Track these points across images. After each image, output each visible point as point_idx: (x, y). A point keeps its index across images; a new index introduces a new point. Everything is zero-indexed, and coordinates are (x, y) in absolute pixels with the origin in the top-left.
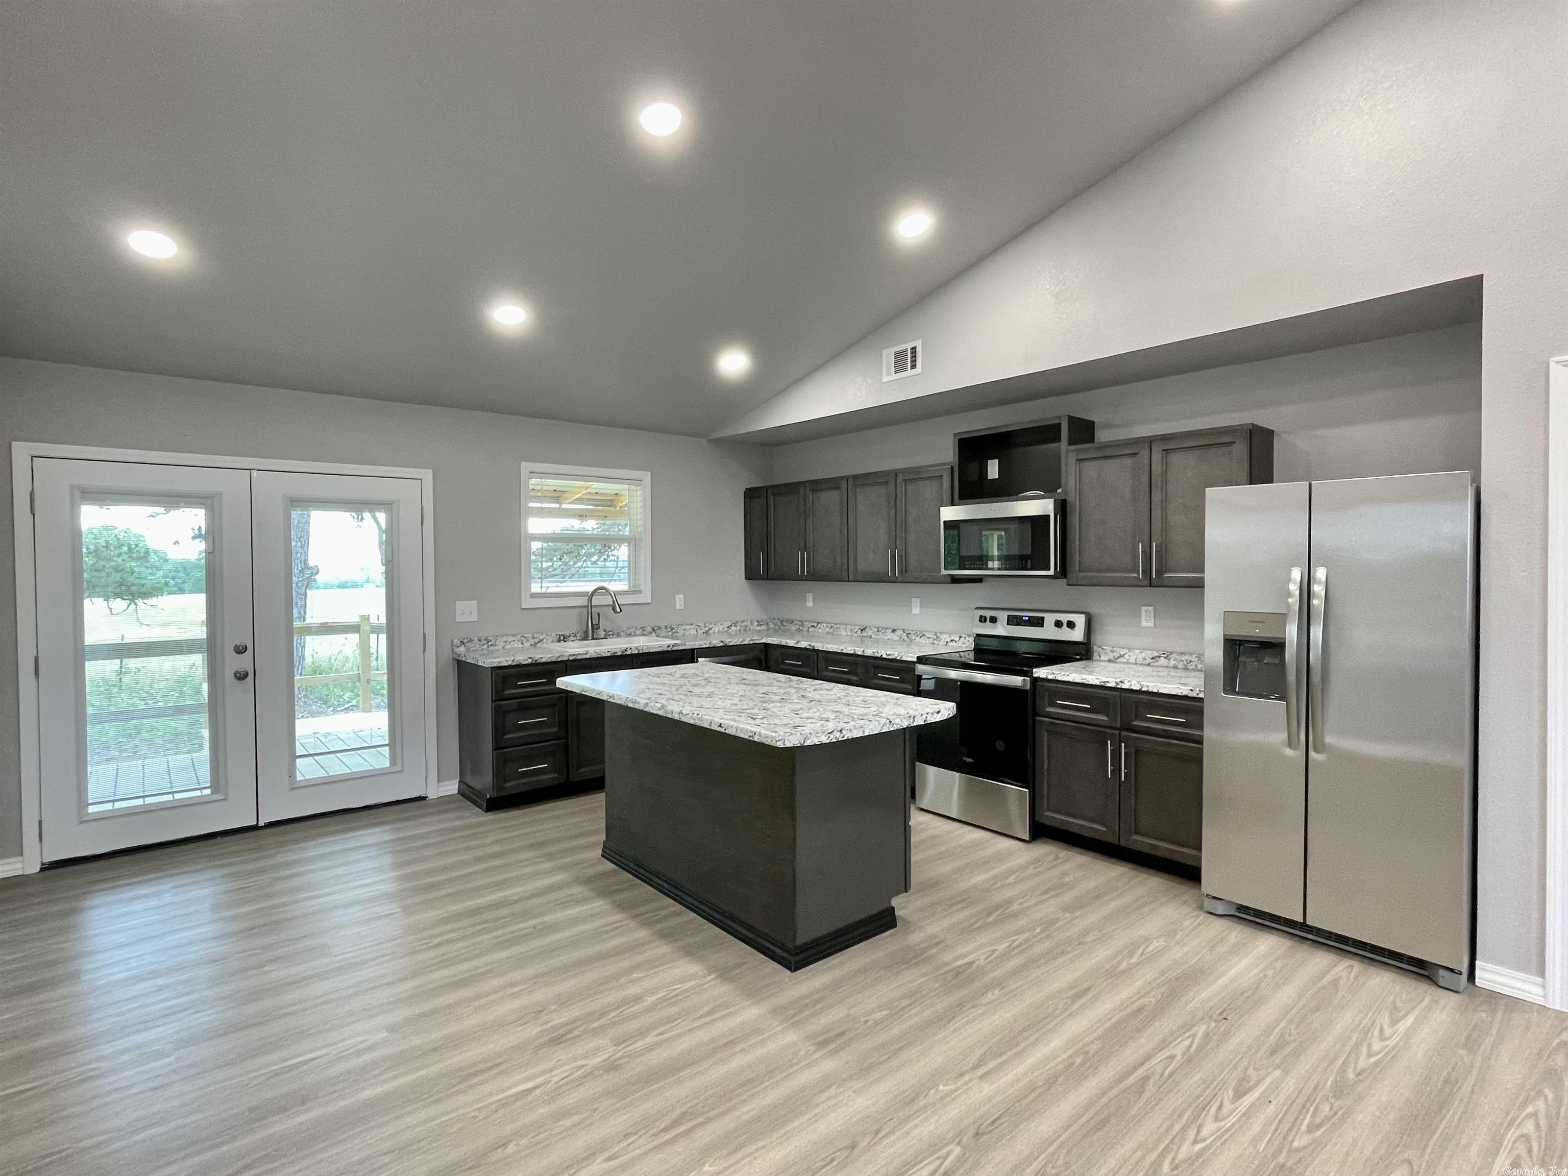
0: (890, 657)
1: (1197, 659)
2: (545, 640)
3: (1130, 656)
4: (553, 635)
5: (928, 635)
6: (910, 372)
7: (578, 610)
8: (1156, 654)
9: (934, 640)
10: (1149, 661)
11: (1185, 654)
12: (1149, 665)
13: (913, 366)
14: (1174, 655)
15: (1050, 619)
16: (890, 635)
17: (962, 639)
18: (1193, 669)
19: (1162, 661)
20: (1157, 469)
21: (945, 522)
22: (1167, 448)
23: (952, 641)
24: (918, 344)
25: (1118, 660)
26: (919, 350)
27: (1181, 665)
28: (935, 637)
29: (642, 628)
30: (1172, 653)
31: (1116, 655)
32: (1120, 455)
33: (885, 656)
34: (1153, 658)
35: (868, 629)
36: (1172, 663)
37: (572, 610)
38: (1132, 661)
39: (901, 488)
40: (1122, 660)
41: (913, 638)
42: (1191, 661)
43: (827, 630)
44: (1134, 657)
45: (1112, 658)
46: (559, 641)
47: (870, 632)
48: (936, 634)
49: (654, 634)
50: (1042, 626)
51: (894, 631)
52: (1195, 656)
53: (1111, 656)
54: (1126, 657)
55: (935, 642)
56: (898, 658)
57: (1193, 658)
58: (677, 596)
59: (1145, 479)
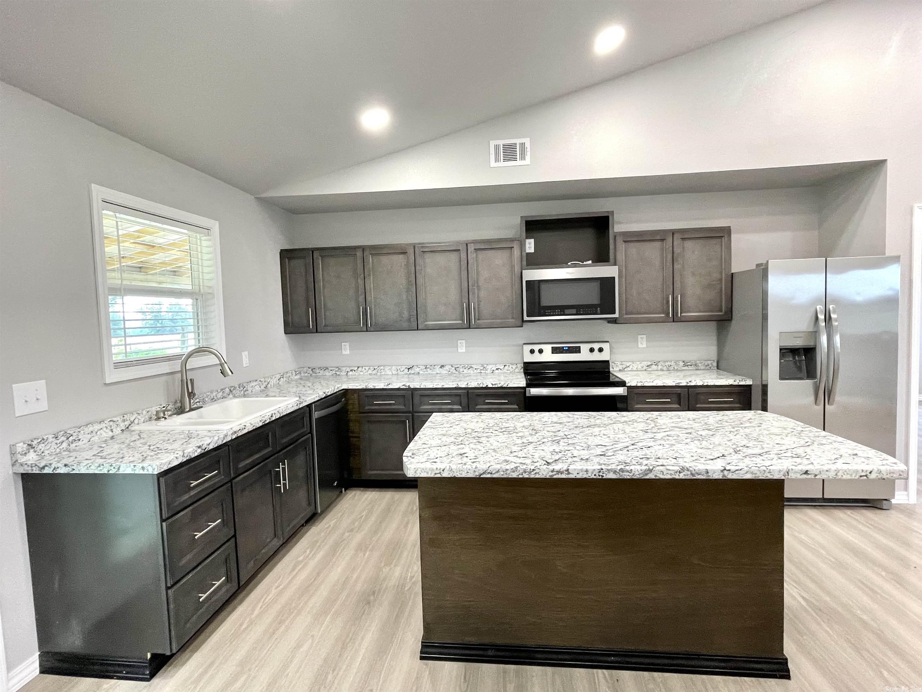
0: (496, 386)
1: (674, 364)
2: (136, 421)
3: (633, 366)
4: (144, 412)
5: (475, 367)
6: (519, 162)
7: (164, 378)
8: (650, 363)
9: (481, 370)
10: (645, 368)
11: (667, 361)
12: (645, 370)
13: (523, 158)
14: (661, 362)
15: (585, 348)
16: (438, 370)
17: (506, 367)
18: (673, 370)
19: (654, 367)
20: (677, 250)
21: (526, 281)
22: (683, 237)
23: (497, 369)
24: (527, 141)
25: (625, 370)
26: (527, 145)
27: (665, 368)
28: (482, 368)
29: (222, 389)
30: (659, 362)
31: (624, 366)
32: (653, 240)
33: (490, 386)
34: (647, 366)
35: (415, 367)
36: (660, 367)
37: (157, 379)
38: (635, 369)
39: (472, 256)
40: (629, 369)
41: (461, 370)
42: (671, 365)
43: (370, 372)
44: (636, 367)
45: (621, 368)
46: (158, 419)
47: (417, 370)
48: (482, 365)
49: (231, 396)
50: (580, 352)
51: (442, 366)
52: (673, 362)
53: (620, 367)
54: (631, 367)
55: (482, 371)
56: (504, 386)
57: (673, 363)
58: (243, 353)
59: (670, 257)
